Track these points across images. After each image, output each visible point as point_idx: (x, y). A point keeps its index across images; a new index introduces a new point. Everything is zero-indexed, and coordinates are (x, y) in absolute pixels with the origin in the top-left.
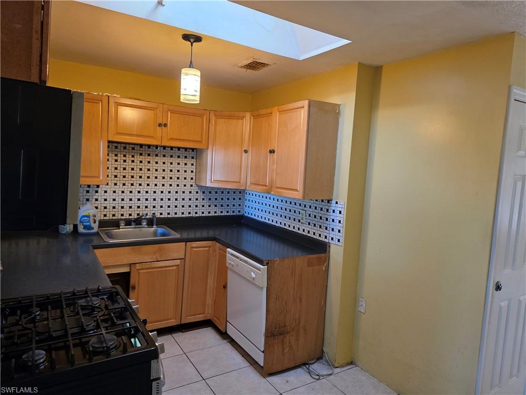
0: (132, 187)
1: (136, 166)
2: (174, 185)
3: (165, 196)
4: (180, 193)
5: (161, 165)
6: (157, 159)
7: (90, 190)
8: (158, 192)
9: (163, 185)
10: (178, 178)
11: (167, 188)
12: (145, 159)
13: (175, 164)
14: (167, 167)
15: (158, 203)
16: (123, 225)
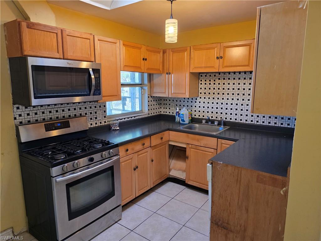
0: (214, 100)
1: (217, 86)
2: (241, 99)
3: (234, 107)
4: (245, 105)
5: (231, 85)
6: (229, 81)
7: (193, 101)
8: (229, 104)
9: (233, 99)
10: (244, 95)
11: (235, 102)
12: (222, 81)
13: (242, 84)
14: (236, 86)
15: (229, 111)
16: (204, 122)
